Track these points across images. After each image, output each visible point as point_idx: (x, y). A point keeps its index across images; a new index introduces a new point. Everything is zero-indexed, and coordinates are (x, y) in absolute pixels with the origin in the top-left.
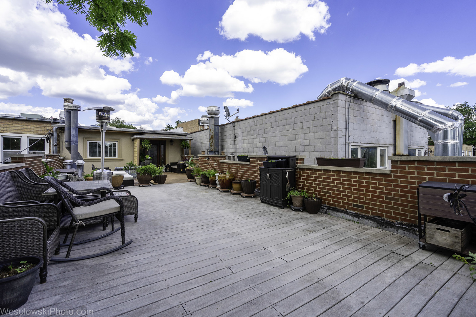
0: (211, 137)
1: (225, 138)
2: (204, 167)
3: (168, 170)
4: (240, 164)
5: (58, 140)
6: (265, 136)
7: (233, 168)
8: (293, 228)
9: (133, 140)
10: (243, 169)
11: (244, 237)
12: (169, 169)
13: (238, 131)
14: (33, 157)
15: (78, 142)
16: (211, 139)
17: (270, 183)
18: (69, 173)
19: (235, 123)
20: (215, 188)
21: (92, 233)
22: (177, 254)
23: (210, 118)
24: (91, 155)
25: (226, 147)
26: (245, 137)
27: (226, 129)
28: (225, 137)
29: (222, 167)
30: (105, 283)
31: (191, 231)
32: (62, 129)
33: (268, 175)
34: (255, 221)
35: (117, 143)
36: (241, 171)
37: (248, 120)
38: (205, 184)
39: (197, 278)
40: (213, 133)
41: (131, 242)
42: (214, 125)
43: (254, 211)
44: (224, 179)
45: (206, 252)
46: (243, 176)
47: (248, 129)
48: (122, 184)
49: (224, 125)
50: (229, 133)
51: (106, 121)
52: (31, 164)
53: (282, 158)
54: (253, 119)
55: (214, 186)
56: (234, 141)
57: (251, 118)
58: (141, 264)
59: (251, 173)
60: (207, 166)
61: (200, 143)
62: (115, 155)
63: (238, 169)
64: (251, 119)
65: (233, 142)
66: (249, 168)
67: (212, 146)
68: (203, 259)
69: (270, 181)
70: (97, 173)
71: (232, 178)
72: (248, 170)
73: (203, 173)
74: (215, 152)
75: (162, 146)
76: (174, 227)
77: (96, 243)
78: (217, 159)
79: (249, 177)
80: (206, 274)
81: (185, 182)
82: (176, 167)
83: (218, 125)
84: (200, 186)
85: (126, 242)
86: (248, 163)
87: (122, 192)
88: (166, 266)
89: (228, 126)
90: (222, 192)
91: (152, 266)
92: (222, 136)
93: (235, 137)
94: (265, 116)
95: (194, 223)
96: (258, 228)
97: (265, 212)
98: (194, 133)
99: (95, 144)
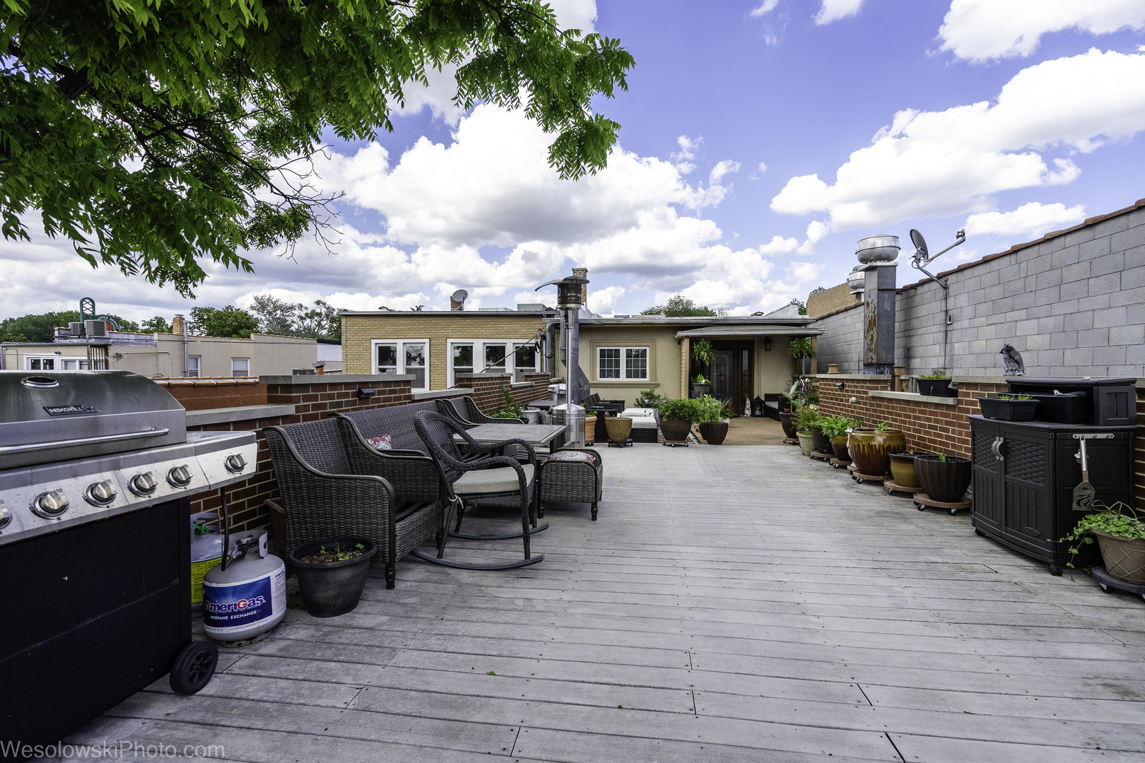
0: (870, 326)
1: (915, 326)
2: (832, 408)
3: (758, 413)
4: (926, 404)
5: (553, 347)
6: (1061, 309)
7: (906, 416)
8: (1043, 653)
9: (680, 341)
10: (936, 421)
11: (813, 627)
12: (760, 410)
13: (960, 301)
14: (492, 379)
15: (578, 351)
16: (868, 331)
17: (1006, 473)
18: (542, 408)
19: (949, 277)
20: (844, 467)
21: (511, 525)
22: (607, 613)
23: (866, 270)
24: (602, 375)
25: (918, 351)
26: (984, 319)
27: (918, 299)
28: (915, 323)
29: (876, 411)
30: (452, 622)
31: (684, 568)
32: (556, 326)
33: (997, 443)
34: (898, 589)
35: (648, 349)
36: (930, 427)
37: (994, 264)
38: (822, 455)
39: (601, 684)
40: (876, 313)
41: (539, 560)
42: (879, 290)
43: (921, 558)
44: (864, 446)
45: (674, 630)
46: (934, 442)
47: (996, 292)
48: (630, 437)
49: (914, 287)
50: (929, 308)
51: (573, 306)
52: (488, 389)
53: (1064, 387)
54: (1013, 256)
55: (844, 463)
56: (946, 332)
57: (1008, 254)
58: (530, 608)
59: (960, 433)
60: (839, 405)
61: (845, 344)
62: (644, 375)
63: (919, 418)
64: (1007, 258)
65: (942, 335)
66: (955, 417)
67: (871, 351)
68: (651, 646)
69: (1006, 468)
70: (558, 410)
71: (893, 444)
72: (952, 424)
73: (817, 423)
74: (878, 366)
75: (745, 353)
76: (659, 548)
77: (500, 545)
78: (863, 387)
79: (954, 446)
80: (627, 683)
81: (777, 444)
82: (775, 405)
83: (892, 290)
84: (808, 458)
85: (532, 556)
86: (950, 401)
87: (579, 453)
88: (566, 631)
89: (926, 287)
90: (859, 482)
91: (542, 621)
92: (908, 318)
93: (949, 319)
94: (1062, 239)
95: (709, 550)
96: (891, 613)
97: (964, 570)
98: (829, 316)
99: (610, 353)
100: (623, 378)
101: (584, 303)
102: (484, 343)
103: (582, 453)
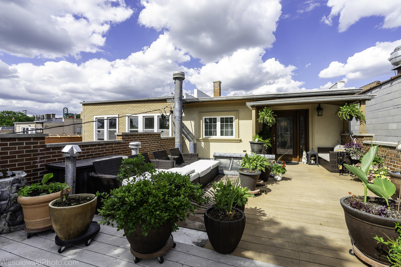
3: (312, 162)
9: (250, 110)
24: (206, 134)
35: (234, 117)
62: (232, 134)
75: (302, 118)
99: (211, 120)
100: (219, 136)
102: (143, 116)
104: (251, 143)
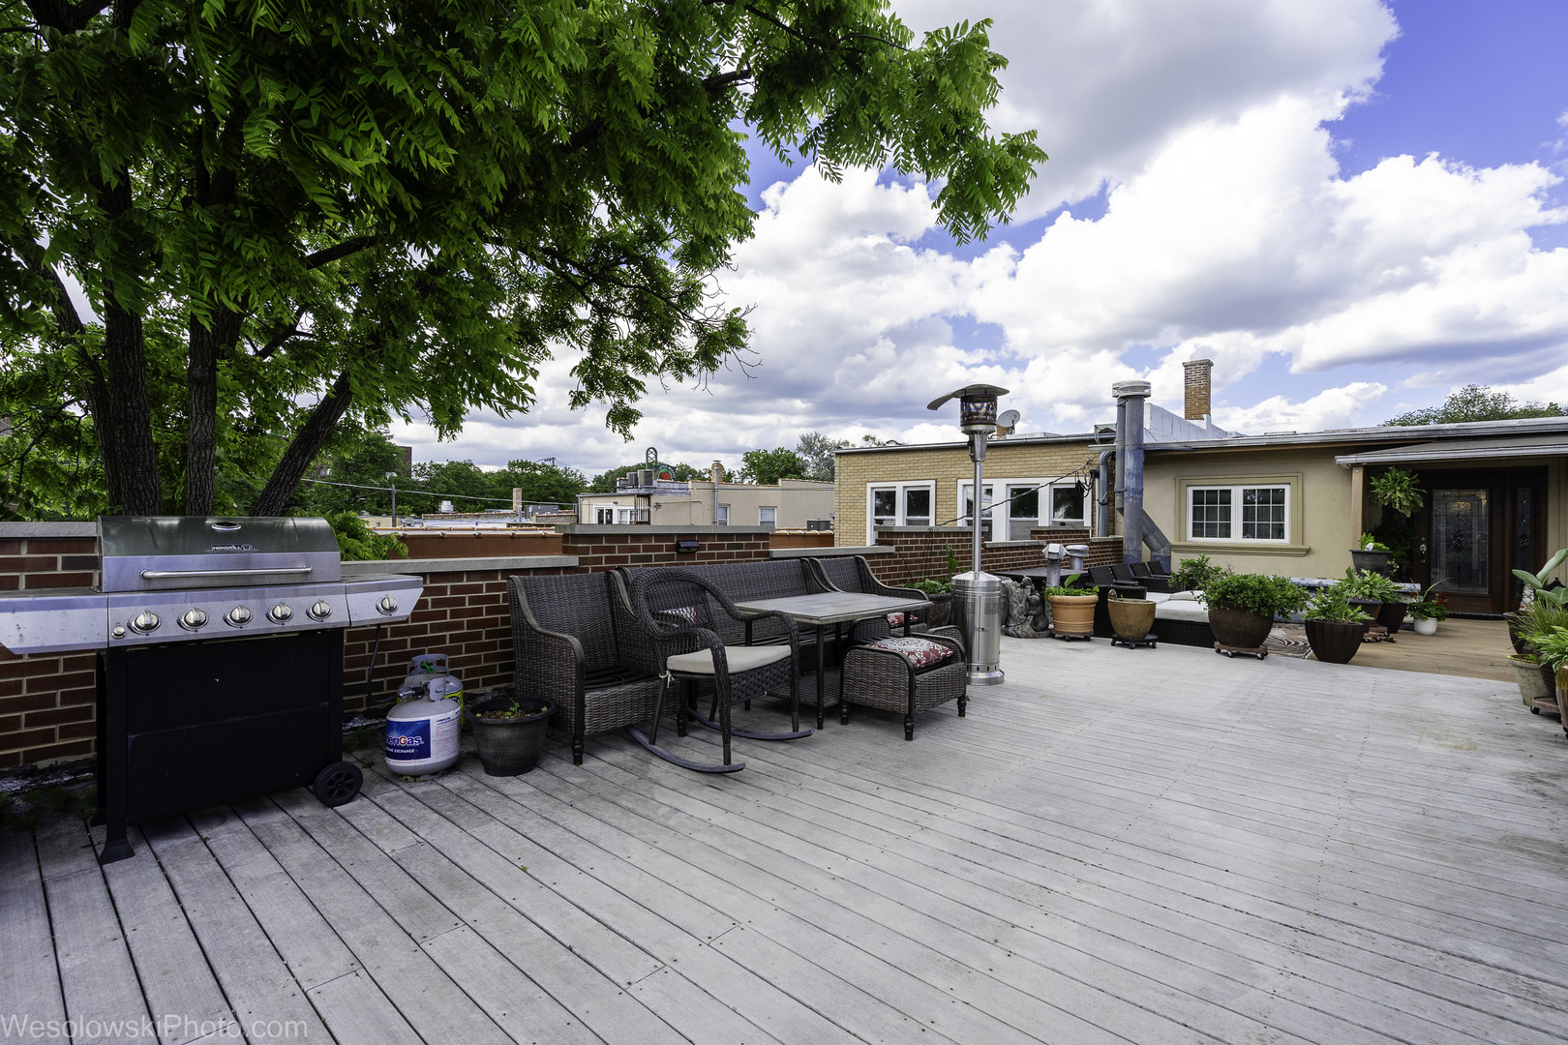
5: (1109, 487)
9: (1347, 472)
15: (1142, 493)
24: (1197, 531)
32: (1112, 457)
35: (1287, 488)
38: (1556, 709)
41: (741, 769)
48: (1151, 633)
58: (662, 820)
62: (1279, 533)
84: (1528, 710)
99: (1212, 495)
100: (1237, 537)
101: (1205, 416)
102: (1008, 485)
103: (928, 642)
104: (1354, 553)
